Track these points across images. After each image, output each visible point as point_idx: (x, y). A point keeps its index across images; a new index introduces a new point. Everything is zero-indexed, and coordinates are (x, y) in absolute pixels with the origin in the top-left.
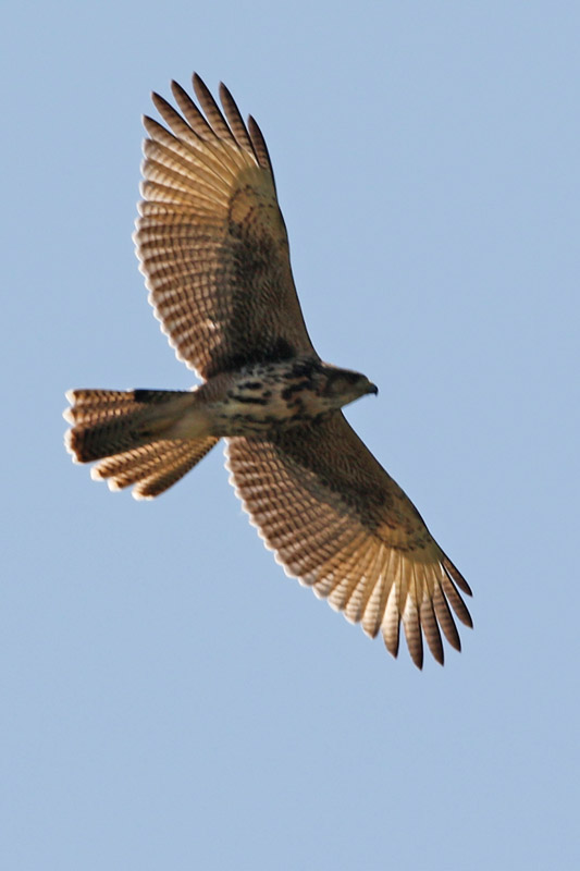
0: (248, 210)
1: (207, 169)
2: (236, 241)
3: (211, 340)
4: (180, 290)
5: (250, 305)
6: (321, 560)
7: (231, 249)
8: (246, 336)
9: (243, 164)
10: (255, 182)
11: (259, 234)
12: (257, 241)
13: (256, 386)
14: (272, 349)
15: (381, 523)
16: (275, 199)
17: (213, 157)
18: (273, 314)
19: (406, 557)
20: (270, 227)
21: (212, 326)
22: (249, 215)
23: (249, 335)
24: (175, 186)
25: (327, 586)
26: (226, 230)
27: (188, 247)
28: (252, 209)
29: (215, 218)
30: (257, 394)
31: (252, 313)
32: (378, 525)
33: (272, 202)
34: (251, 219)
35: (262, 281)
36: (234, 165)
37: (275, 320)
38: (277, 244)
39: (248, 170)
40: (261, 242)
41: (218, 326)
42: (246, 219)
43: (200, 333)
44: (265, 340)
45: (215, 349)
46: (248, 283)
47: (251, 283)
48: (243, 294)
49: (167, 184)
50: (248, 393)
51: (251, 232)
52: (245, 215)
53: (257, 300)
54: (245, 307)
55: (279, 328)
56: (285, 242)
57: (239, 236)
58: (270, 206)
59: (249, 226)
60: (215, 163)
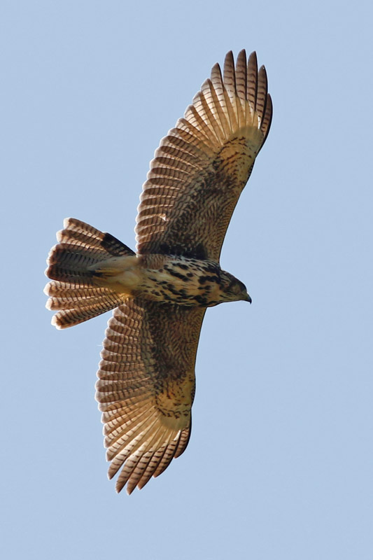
0: (233, 153)
1: (227, 116)
2: (213, 170)
3: (158, 227)
4: (162, 187)
5: (195, 216)
6: (117, 398)
7: (206, 174)
8: (180, 234)
9: (250, 123)
10: (250, 137)
11: (230, 171)
12: (227, 175)
13: (184, 267)
14: (191, 249)
15: (165, 391)
16: (256, 154)
17: (235, 110)
18: (207, 228)
19: (161, 419)
20: (241, 170)
21: (164, 219)
22: (233, 156)
23: (182, 235)
24: (203, 118)
25: (110, 416)
26: (212, 161)
27: (184, 162)
28: (236, 153)
29: (211, 149)
30: (184, 273)
31: (193, 221)
32: (162, 392)
33: (253, 155)
34: (231, 160)
35: (213, 202)
36: (245, 121)
37: (206, 232)
38: (238, 183)
39: (250, 128)
40: (229, 177)
41: (168, 220)
42: (228, 158)
43: (155, 220)
44: (191, 242)
45: (157, 235)
46: (202, 201)
47: (204, 202)
48: (195, 206)
49: (201, 114)
50: (178, 270)
51: (226, 168)
52: (229, 156)
53: (202, 214)
54: (191, 215)
55: (206, 238)
56: (244, 183)
57: (216, 168)
58: (250, 156)
59: (228, 164)
60: (234, 114)
